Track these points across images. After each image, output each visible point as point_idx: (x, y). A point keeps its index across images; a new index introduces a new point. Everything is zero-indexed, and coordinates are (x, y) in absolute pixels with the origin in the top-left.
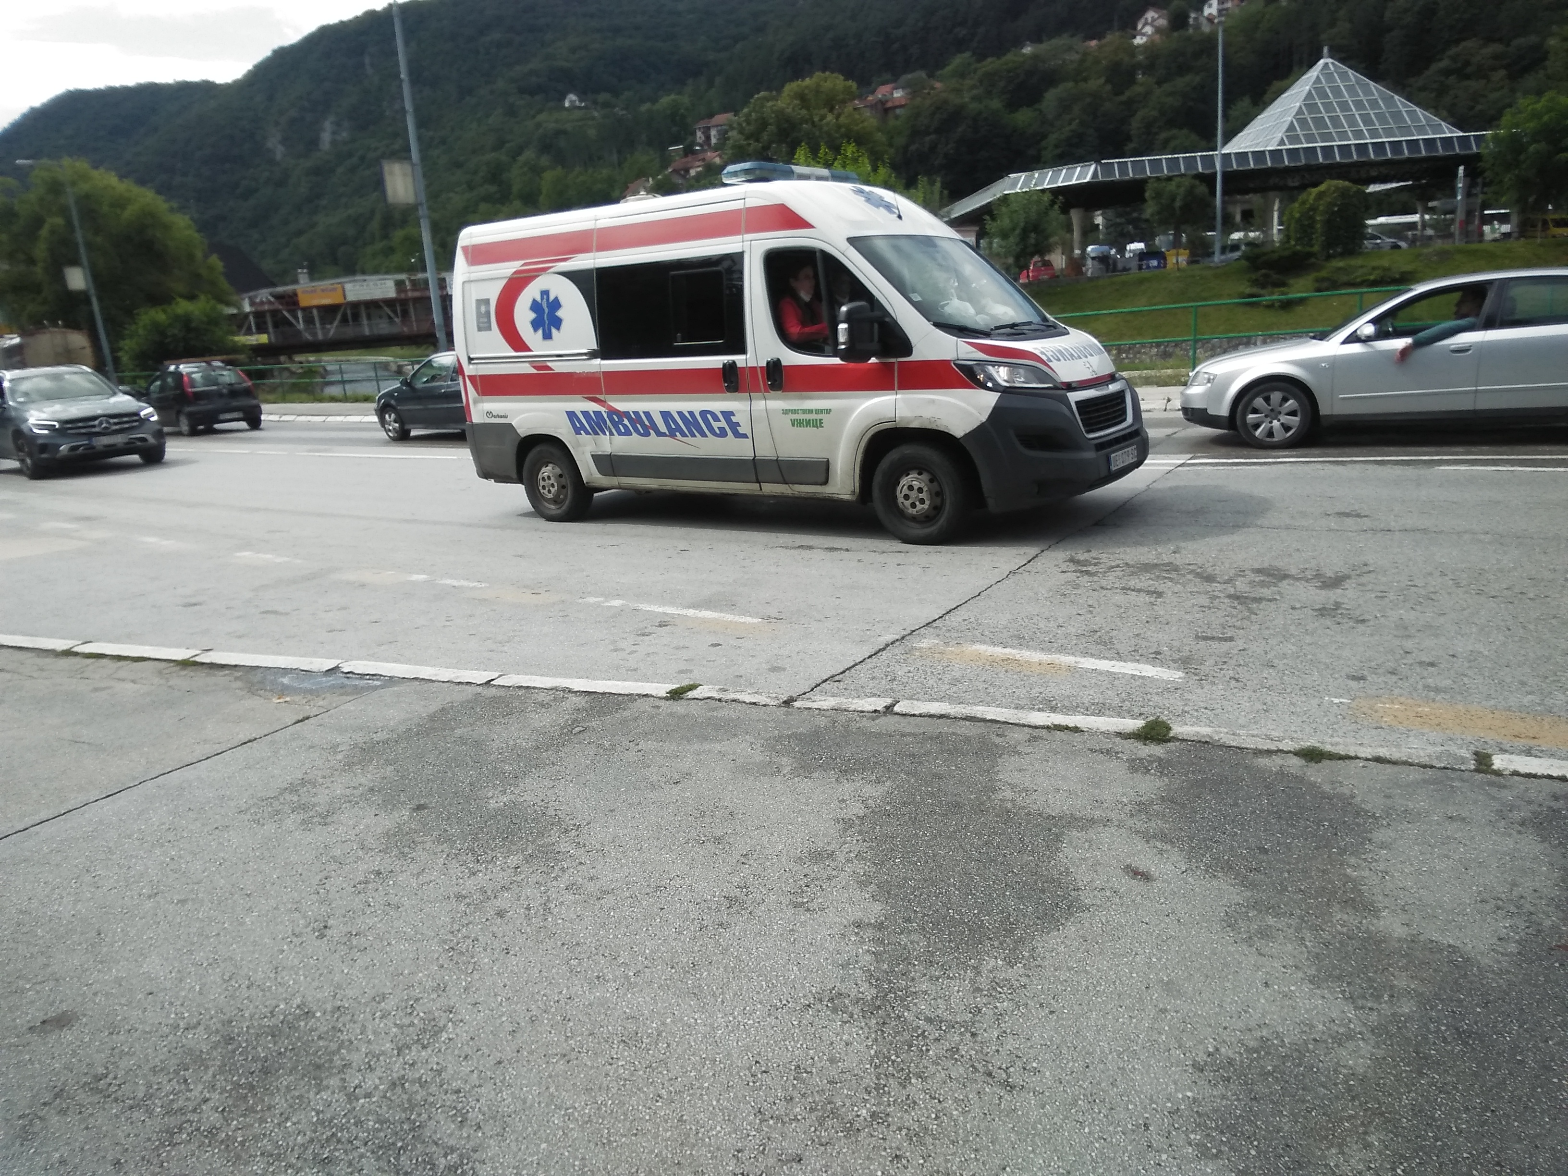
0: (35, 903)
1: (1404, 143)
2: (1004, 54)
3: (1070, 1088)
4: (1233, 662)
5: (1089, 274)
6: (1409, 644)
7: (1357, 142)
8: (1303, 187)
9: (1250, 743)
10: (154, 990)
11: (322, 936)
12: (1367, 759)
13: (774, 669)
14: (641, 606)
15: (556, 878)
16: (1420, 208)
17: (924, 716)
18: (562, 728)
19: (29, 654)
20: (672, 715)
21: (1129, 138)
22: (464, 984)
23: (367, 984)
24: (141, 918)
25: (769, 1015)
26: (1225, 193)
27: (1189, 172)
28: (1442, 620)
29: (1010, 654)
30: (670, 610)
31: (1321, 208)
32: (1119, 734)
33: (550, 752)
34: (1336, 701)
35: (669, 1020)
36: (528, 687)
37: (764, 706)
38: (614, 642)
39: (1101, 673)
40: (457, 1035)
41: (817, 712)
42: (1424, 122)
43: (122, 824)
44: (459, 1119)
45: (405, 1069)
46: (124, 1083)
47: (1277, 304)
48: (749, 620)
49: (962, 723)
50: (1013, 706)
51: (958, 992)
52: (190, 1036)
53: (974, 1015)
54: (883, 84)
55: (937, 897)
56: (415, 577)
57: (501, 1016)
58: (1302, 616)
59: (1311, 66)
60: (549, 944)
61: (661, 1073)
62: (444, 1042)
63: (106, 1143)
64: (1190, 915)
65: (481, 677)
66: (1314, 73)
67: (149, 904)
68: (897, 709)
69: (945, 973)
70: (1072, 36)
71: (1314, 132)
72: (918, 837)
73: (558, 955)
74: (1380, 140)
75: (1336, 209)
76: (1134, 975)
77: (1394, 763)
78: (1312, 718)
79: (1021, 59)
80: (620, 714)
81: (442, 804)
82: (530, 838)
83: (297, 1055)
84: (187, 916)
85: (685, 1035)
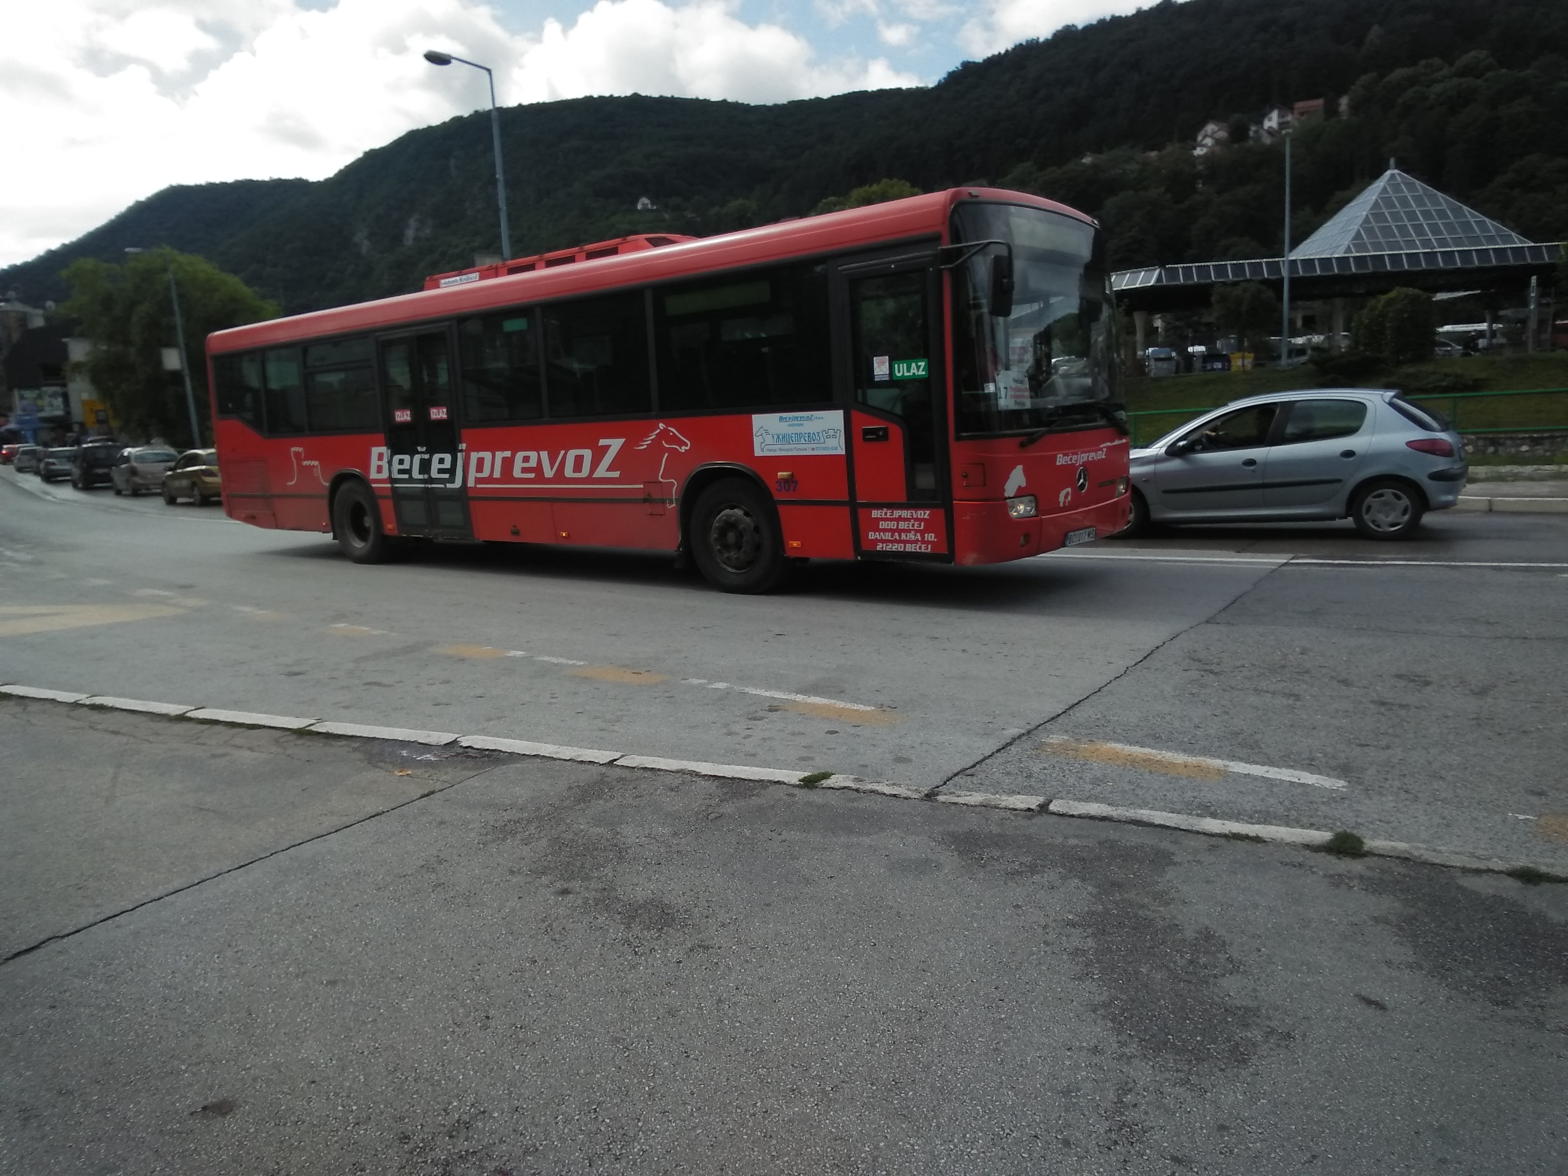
0: (179, 978)
1: (1474, 254)
2: (1065, 164)
4: (1396, 772)
5: (1152, 374)
7: (1426, 251)
8: (1371, 294)
9: (1456, 861)
10: (317, 1079)
11: (485, 1027)
13: (900, 760)
14: (747, 690)
15: (722, 977)
16: (1488, 317)
17: (1084, 818)
18: (698, 813)
20: (810, 804)
21: (1188, 245)
22: (647, 1089)
23: (542, 1083)
24: (291, 999)
25: (994, 1145)
26: (1292, 299)
27: (1254, 278)
29: (1151, 754)
30: (778, 695)
31: (1391, 315)
32: (1307, 846)
33: (689, 838)
34: (1521, 817)
35: (882, 1144)
36: (653, 769)
37: (906, 798)
38: (726, 725)
39: (1255, 779)
40: (651, 1146)
41: (965, 807)
42: (1494, 233)
43: (258, 896)
48: (861, 707)
49: (1127, 826)
50: (1170, 810)
51: (1201, 1128)
52: (362, 1132)
53: (1225, 1156)
55: (1151, 1020)
56: (512, 653)
57: (694, 1128)
58: (1458, 725)
59: (1376, 175)
60: (731, 1050)
62: (638, 1154)
64: (1443, 1052)
65: (603, 756)
66: (1380, 184)
67: (297, 985)
68: (1052, 807)
69: (1180, 1107)
70: (1133, 147)
71: (1383, 240)
72: (1112, 952)
73: (743, 1063)
74: (1449, 249)
75: (1406, 316)
76: (1399, 1118)
79: (1082, 167)
80: (754, 801)
81: (587, 889)
82: (686, 930)
83: (480, 1160)
84: (339, 998)
85: (903, 1162)
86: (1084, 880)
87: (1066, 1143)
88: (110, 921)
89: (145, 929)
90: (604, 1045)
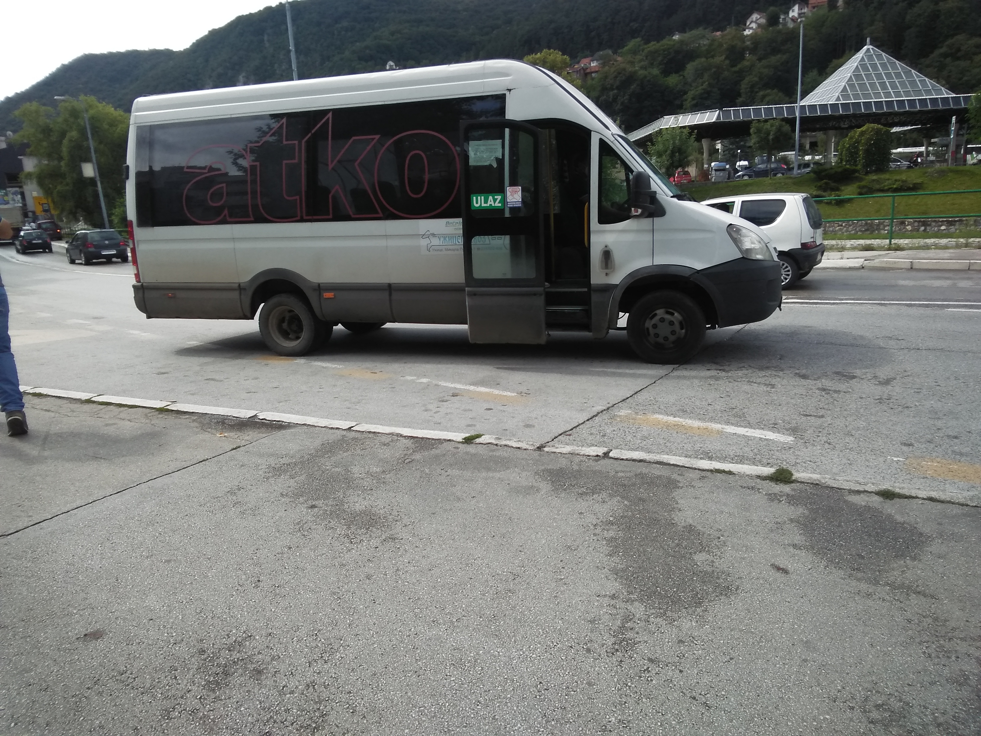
0: (76, 559)
1: (917, 101)
2: (662, 40)
3: (748, 709)
4: (825, 432)
5: (713, 180)
6: (939, 424)
7: (887, 100)
8: (851, 128)
9: (846, 486)
10: (154, 618)
11: (257, 587)
12: (924, 499)
13: (528, 426)
14: (440, 383)
15: (401, 556)
16: (925, 143)
17: (629, 460)
18: (399, 459)
19: (65, 401)
20: (467, 453)
21: (739, 95)
22: (348, 621)
23: (287, 619)
24: (143, 571)
25: (546, 652)
26: (801, 131)
27: (778, 118)
28: (960, 408)
29: (679, 422)
30: (459, 386)
31: (863, 141)
32: (759, 477)
33: (391, 474)
34: (895, 459)
35: (481, 652)
36: (374, 432)
37: (525, 449)
38: (424, 405)
39: (739, 436)
40: (346, 655)
41: (560, 454)
42: (931, 88)
43: (128, 511)
44: (351, 711)
45: (314, 676)
46: (137, 677)
47: (833, 202)
48: (509, 394)
49: (654, 465)
50: (684, 455)
51: (668, 642)
52: (177, 648)
53: (680, 658)
54: (585, 58)
55: (649, 579)
56: (298, 360)
57: (373, 644)
58: (867, 403)
59: (858, 50)
60: (401, 598)
61: (478, 686)
62: (338, 659)
63: (128, 715)
64: (817, 598)
65: (345, 425)
66: (860, 54)
67: (147, 562)
68: (611, 454)
69: (658, 630)
70: (705, 29)
71: (859, 92)
72: (632, 539)
73: (407, 606)
74: (902, 99)
75: (872, 142)
76: (784, 636)
77: (942, 502)
78: (881, 470)
79: (672, 43)
80: (434, 452)
81: (327, 505)
82: (383, 529)
83: (245, 664)
84: (171, 570)
85: (492, 663)
86: (623, 498)
87: (588, 650)
88: (36, 526)
89: (57, 530)
90: (326, 596)
